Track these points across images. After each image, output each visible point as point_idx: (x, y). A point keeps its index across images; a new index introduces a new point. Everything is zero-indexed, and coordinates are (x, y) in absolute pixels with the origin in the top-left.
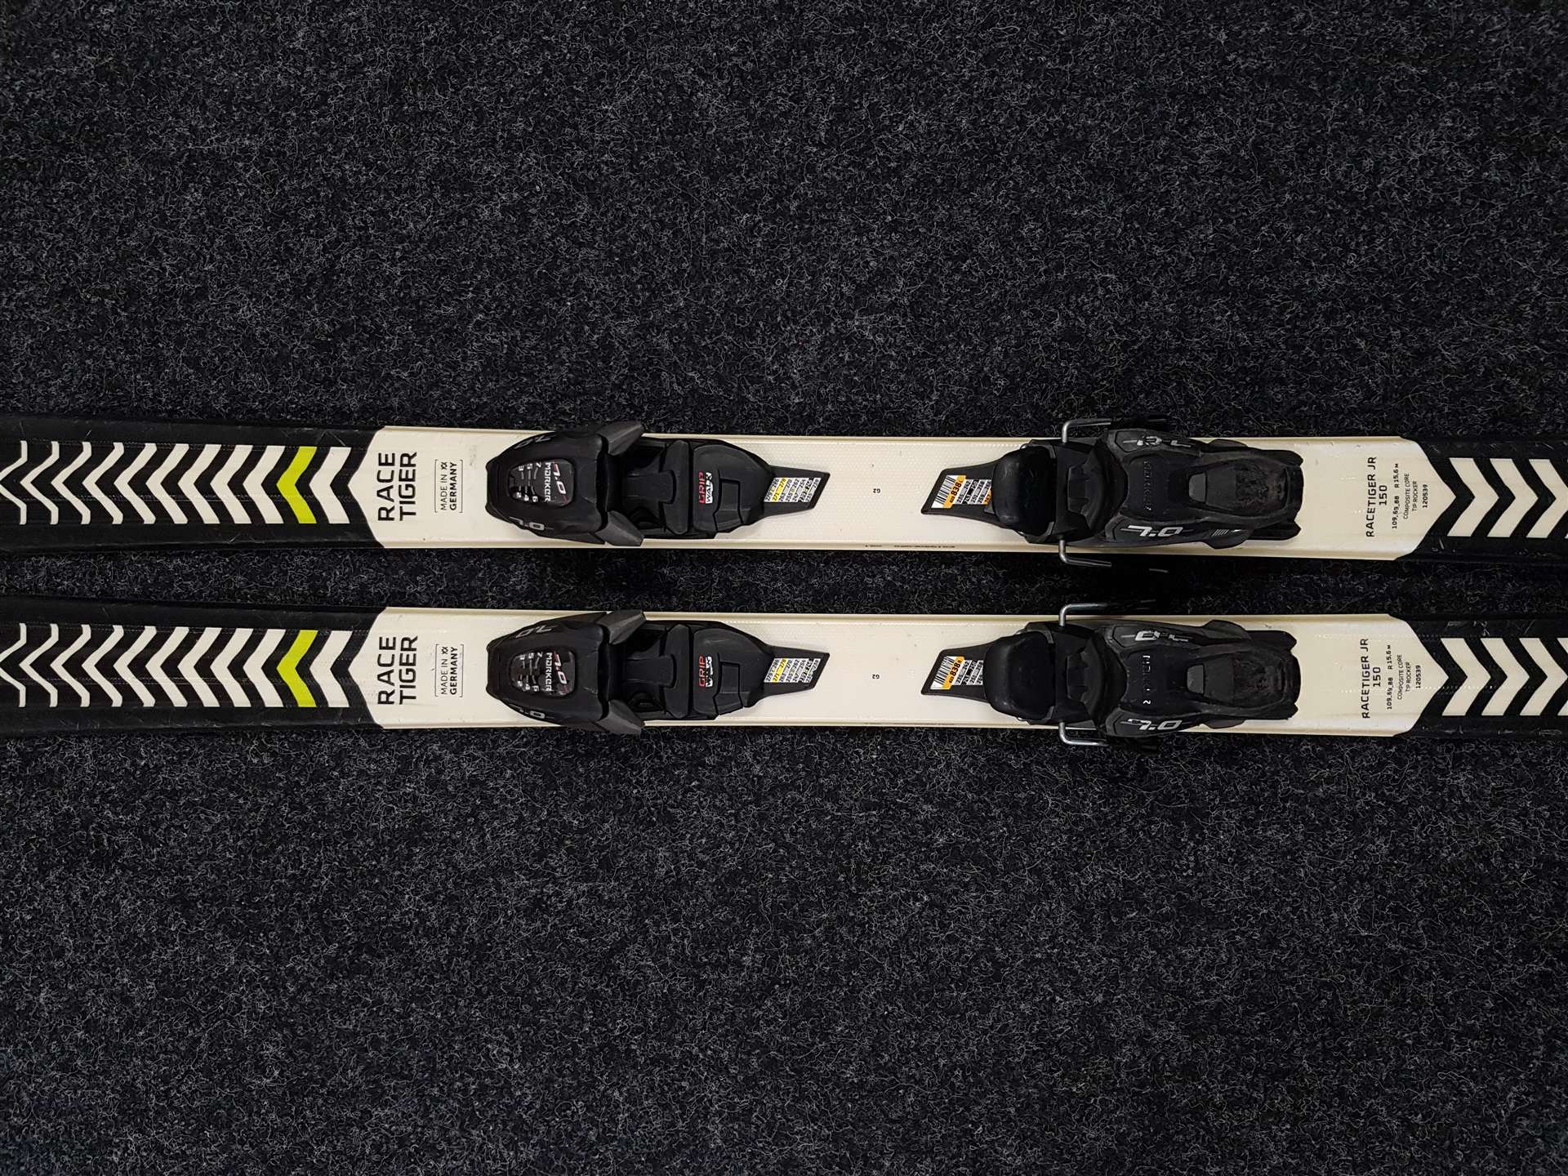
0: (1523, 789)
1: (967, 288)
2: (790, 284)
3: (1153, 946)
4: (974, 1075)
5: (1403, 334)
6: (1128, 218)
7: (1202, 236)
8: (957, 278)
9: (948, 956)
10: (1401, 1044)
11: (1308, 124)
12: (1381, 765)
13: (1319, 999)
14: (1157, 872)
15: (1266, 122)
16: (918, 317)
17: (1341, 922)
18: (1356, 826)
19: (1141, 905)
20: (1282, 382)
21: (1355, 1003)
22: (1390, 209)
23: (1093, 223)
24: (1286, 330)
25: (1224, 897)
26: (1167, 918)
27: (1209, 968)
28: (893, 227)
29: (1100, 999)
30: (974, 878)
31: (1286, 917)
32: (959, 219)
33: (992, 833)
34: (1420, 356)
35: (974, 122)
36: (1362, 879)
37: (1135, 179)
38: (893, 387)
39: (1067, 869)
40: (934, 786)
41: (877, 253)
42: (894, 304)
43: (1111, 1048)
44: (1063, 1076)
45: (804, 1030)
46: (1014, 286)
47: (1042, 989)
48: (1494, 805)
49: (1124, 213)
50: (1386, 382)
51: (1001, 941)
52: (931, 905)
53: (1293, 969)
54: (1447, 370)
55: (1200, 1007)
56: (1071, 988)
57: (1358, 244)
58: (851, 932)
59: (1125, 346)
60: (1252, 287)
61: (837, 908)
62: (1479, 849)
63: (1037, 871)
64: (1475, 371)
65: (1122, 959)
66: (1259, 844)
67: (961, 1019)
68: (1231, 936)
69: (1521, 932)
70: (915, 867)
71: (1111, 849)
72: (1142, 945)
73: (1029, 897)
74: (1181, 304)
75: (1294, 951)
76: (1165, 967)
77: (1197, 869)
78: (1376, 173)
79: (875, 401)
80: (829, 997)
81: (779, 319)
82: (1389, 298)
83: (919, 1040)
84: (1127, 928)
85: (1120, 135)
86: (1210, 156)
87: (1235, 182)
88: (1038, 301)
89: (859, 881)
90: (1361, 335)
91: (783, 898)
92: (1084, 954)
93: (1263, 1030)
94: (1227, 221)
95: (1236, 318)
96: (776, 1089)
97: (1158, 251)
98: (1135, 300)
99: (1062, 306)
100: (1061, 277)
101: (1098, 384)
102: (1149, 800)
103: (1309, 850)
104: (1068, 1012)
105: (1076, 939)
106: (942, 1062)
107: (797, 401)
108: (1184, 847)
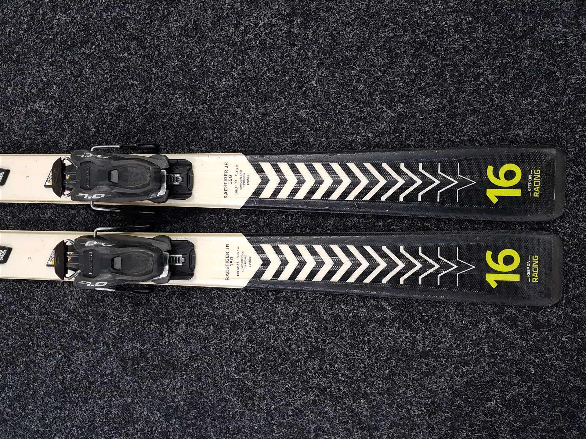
0: (306, 314)
1: (80, 89)
2: (14, 89)
3: (151, 378)
4: (81, 430)
5: (257, 106)
6: (143, 57)
7: (173, 64)
8: (76, 85)
9: (71, 379)
10: (252, 428)
11: (216, 11)
12: (246, 300)
13: (218, 406)
14: (153, 346)
15: (199, 11)
16: (61, 102)
17: (228, 372)
18: (235, 328)
19: (146, 359)
20: (206, 129)
21: (233, 408)
22: (251, 48)
23: (129, 59)
24: (207, 105)
25: (180, 358)
26: (157, 366)
27: (173, 389)
28: (52, 63)
29: (130, 400)
30: (81, 346)
31: (205, 368)
32: (77, 59)
33: (89, 327)
34: (264, 115)
35: (82, 18)
36: (237, 352)
37: (146, 39)
38: (52, 132)
39: (117, 343)
40: (67, 305)
41: (46, 75)
42: (52, 97)
43: (134, 422)
44: (115, 433)
45: (16, 407)
46: (98, 88)
47: (107, 395)
48: (293, 321)
49: (141, 54)
50: (249, 128)
51: (91, 373)
52: (65, 356)
53: (208, 391)
54: (276, 122)
55: (170, 407)
56: (118, 395)
57: (237, 65)
58: (35, 366)
59: (142, 113)
60: (193, 86)
61: (29, 356)
62: (287, 341)
63: (105, 343)
64: (287, 122)
65: (139, 384)
66: (194, 335)
67: (76, 405)
68: (182, 376)
69: (304, 381)
70: (59, 340)
71: (134, 335)
72: (147, 378)
73: (103, 355)
74: (165, 94)
75: (208, 383)
76: (156, 388)
77: (169, 345)
78: (245, 32)
79: (45, 139)
80: (26, 393)
81: (9, 104)
82: (250, 90)
83: (60, 413)
84: (141, 370)
85: (140, 20)
86: (177, 28)
87: (187, 39)
88: (108, 94)
89: (38, 345)
90: (239, 107)
91: (9, 351)
92: (124, 381)
93: (195, 418)
94: (183, 56)
95: (187, 100)
96: (6, 431)
97: (155, 71)
98: (146, 93)
99: (117, 96)
100: (117, 83)
101: (132, 130)
102: (150, 314)
103: (215, 338)
104: (117, 406)
105: (121, 374)
106: (69, 424)
107: (16, 139)
108: (164, 335)
